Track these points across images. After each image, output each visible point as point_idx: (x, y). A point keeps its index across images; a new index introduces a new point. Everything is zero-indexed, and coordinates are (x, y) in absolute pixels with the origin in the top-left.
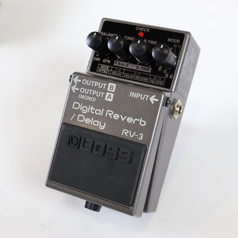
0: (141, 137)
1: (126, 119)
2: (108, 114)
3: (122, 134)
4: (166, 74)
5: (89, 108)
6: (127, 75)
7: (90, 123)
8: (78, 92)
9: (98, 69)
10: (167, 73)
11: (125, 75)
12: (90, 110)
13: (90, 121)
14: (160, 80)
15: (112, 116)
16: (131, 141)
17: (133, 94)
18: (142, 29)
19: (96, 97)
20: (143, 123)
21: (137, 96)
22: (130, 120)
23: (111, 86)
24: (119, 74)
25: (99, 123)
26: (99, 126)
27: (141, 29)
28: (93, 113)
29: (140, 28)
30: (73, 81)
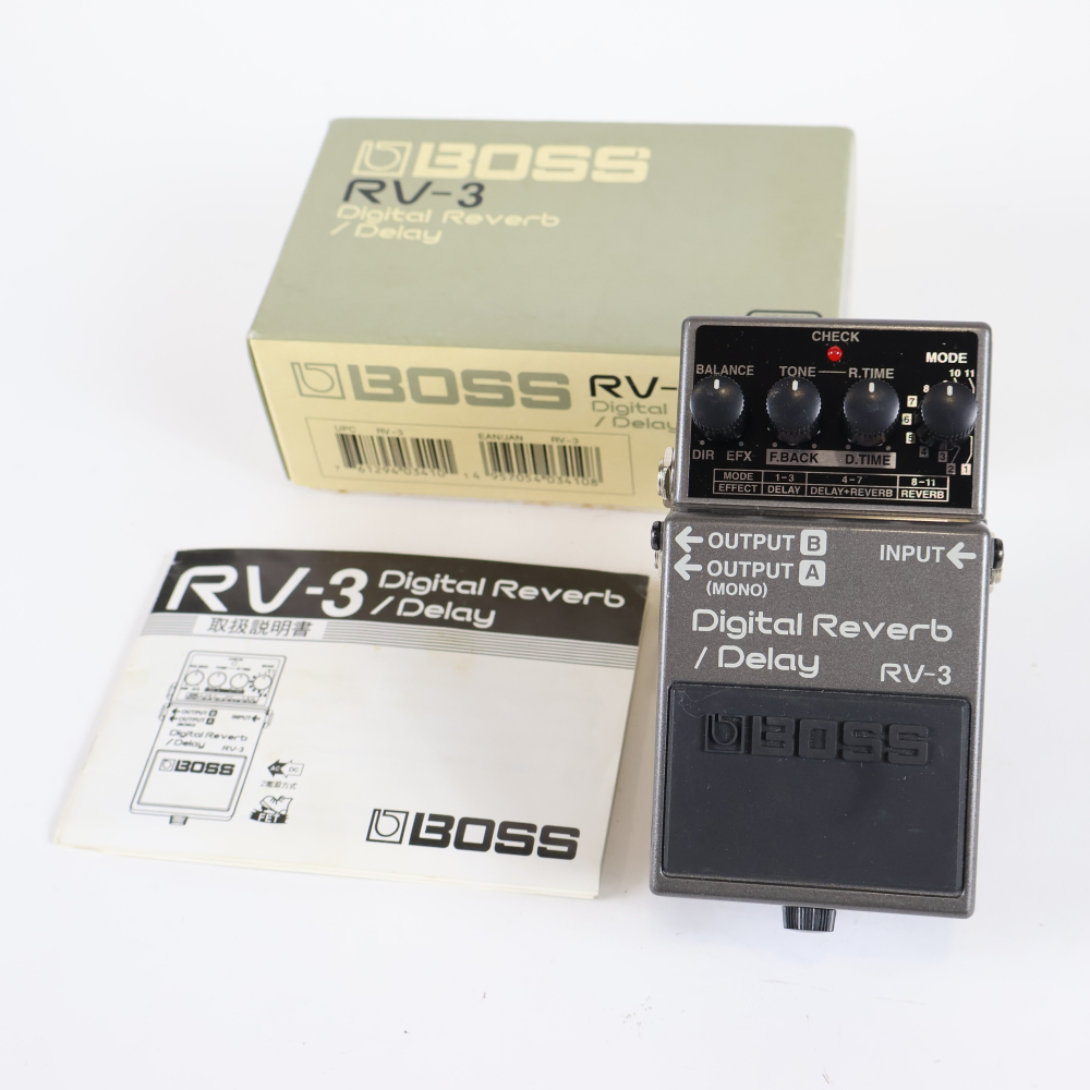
0: (947, 675)
1: (884, 630)
2: (819, 627)
3: (883, 679)
4: (948, 465)
5: (751, 619)
6: (819, 490)
7: (766, 664)
8: (700, 579)
9: (717, 484)
10: (949, 461)
11: (814, 491)
12: (756, 624)
13: (763, 660)
14: (931, 486)
15: (836, 629)
16: (916, 695)
17: (888, 552)
18: (832, 337)
19: (769, 582)
20: (941, 632)
21: (905, 554)
22: (897, 631)
23: (810, 538)
24: (791, 490)
25: (795, 661)
26: (799, 669)
27: (829, 336)
28: (769, 632)
29: (826, 334)
30: (674, 544)
